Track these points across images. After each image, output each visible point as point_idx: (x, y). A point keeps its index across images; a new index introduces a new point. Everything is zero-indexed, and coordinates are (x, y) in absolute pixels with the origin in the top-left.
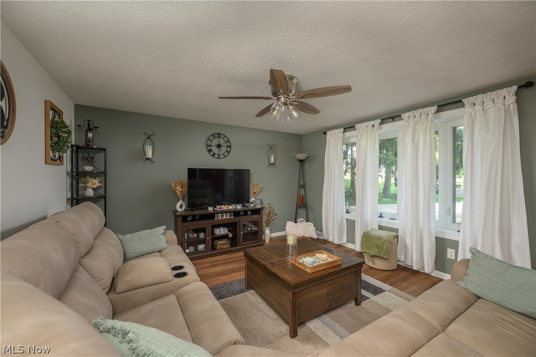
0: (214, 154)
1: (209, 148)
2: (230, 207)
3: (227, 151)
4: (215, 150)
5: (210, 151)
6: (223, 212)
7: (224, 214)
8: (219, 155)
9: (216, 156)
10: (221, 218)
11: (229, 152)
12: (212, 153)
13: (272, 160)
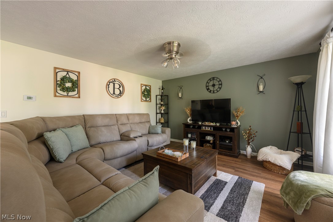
0: (211, 91)
1: (207, 88)
2: (212, 124)
3: (219, 88)
4: (211, 88)
5: (208, 89)
6: (206, 126)
7: (207, 127)
8: (214, 91)
9: (212, 92)
10: (204, 129)
11: (220, 88)
12: (209, 91)
13: (261, 88)
